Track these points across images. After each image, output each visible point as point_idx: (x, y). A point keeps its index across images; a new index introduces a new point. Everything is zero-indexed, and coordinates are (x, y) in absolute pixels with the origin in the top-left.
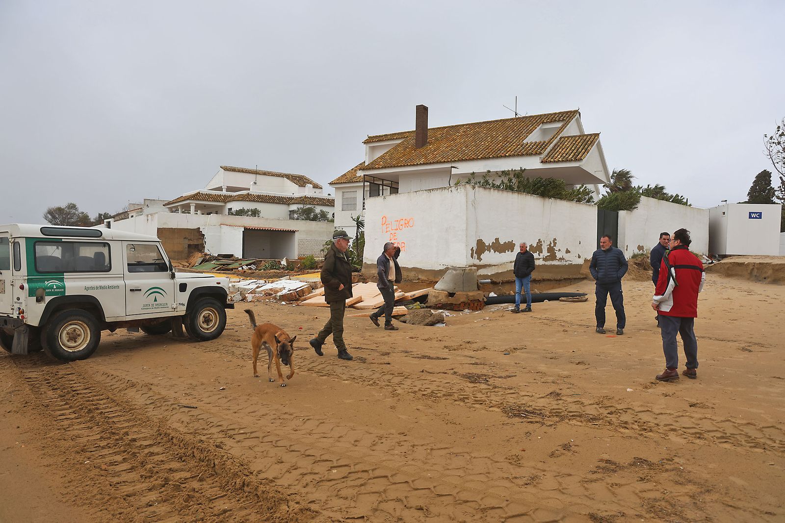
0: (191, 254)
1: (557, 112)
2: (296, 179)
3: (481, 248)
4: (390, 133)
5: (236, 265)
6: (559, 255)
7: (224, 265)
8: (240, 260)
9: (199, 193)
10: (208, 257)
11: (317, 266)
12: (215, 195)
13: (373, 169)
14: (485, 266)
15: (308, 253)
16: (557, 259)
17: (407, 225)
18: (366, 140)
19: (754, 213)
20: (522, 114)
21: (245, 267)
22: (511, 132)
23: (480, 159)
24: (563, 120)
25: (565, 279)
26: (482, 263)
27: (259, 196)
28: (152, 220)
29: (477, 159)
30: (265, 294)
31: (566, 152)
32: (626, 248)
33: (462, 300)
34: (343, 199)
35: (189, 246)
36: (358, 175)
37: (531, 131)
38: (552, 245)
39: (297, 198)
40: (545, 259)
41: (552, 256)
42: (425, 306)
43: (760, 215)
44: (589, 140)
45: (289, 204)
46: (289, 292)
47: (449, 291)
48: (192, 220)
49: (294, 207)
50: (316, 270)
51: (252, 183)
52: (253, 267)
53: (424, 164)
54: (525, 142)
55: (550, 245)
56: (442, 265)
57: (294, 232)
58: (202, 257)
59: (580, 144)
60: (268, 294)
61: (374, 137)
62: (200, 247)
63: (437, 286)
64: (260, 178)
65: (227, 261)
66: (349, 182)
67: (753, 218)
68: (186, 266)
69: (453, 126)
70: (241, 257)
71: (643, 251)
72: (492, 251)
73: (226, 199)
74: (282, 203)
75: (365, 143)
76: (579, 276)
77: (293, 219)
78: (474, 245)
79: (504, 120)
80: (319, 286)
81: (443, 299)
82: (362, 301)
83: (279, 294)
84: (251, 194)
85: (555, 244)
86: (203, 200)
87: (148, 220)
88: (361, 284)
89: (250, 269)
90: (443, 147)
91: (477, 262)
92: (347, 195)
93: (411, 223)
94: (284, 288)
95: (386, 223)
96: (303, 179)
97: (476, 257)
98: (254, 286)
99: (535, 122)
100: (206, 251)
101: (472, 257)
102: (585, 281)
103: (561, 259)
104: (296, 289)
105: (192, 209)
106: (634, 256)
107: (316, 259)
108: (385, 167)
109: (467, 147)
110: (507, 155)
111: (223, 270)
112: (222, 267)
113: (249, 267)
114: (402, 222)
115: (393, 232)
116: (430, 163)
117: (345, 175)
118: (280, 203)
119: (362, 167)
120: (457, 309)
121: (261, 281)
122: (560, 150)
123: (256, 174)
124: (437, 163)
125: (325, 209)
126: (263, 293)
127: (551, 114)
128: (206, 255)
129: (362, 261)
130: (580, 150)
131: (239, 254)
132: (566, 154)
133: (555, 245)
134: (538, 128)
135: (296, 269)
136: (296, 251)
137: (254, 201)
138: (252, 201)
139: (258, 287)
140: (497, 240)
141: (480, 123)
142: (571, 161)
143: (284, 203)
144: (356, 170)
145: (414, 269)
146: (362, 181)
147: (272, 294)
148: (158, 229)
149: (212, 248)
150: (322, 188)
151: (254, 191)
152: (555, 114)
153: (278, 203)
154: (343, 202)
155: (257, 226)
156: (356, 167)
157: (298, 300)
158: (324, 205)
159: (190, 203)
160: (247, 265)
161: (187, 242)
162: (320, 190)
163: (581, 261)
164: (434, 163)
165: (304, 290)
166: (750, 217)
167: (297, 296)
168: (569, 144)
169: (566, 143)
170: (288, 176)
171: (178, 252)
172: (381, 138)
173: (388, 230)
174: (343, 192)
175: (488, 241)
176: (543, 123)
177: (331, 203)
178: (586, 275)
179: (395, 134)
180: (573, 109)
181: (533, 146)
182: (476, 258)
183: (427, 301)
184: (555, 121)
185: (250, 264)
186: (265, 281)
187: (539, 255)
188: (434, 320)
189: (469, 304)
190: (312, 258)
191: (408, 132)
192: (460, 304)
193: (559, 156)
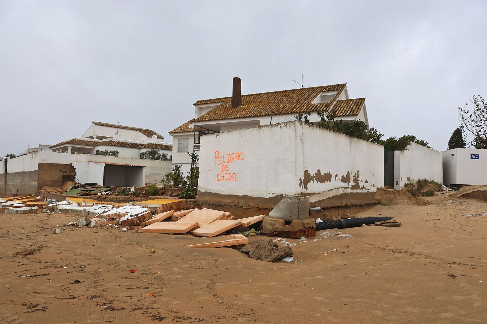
0: (65, 183)
1: (332, 85)
2: (145, 132)
3: (307, 178)
4: (213, 99)
5: (97, 191)
6: (361, 184)
7: (87, 191)
8: (101, 187)
9: (75, 139)
10: (77, 185)
11: (158, 193)
12: (87, 141)
13: (202, 121)
14: (310, 194)
15: (152, 183)
16: (360, 188)
17: (238, 158)
18: (195, 103)
19: (474, 155)
20: (306, 86)
21: (103, 193)
22: (301, 97)
23: (281, 114)
24: (337, 90)
25: (366, 204)
26: (308, 191)
27: (119, 143)
28: (35, 157)
29: (280, 114)
30: (109, 219)
31: (344, 110)
32: (401, 180)
33: (298, 228)
34: (178, 144)
35: (64, 177)
36: (190, 127)
37: (315, 97)
38: (357, 176)
39: (146, 145)
40: (352, 188)
41: (357, 186)
42: (259, 232)
43: (478, 157)
44: (359, 102)
45: (140, 149)
46: (130, 218)
47: (285, 219)
48: (66, 158)
49: (144, 151)
50: (157, 197)
51: (114, 133)
52: (110, 193)
53: (240, 118)
54: (313, 103)
55: (355, 176)
56: (271, 193)
57: (142, 167)
58: (73, 185)
59: (353, 105)
60: (112, 219)
61: (201, 101)
62: (72, 178)
63: (271, 214)
64: (120, 130)
65: (91, 188)
66: (183, 132)
67: (474, 158)
68: (59, 191)
69: (258, 94)
70: (102, 185)
71: (410, 182)
72: (315, 181)
73: (95, 144)
74: (135, 148)
75: (195, 105)
76: (374, 202)
77: (143, 158)
78: (301, 175)
79: (294, 90)
80: (159, 212)
81: (279, 226)
82: (199, 227)
83: (122, 219)
84: (113, 141)
85: (358, 175)
86: (78, 144)
87: (32, 157)
88: (196, 210)
89: (107, 194)
90: (253, 107)
91: (304, 191)
92: (182, 141)
93: (242, 157)
94: (127, 213)
95: (219, 157)
96: (150, 132)
97: (304, 186)
98: (101, 211)
99: (316, 91)
100: (76, 181)
101: (300, 186)
102: (379, 206)
103: (363, 188)
104: (138, 214)
105: (70, 150)
106: (406, 186)
107: (158, 187)
108: (211, 120)
109: (270, 106)
110: (302, 111)
111: (86, 195)
112: (85, 193)
113: (107, 192)
114: (234, 156)
115: (225, 164)
116: (244, 117)
117: (180, 127)
118: (134, 148)
119: (193, 121)
120: (293, 237)
121: (109, 205)
122: (339, 109)
123: (118, 128)
124: (250, 117)
125: (166, 152)
126: (107, 218)
127: (328, 86)
128: (76, 183)
129: (196, 189)
130: (354, 108)
131: (100, 183)
132: (345, 112)
133: (358, 177)
134: (320, 95)
135: (141, 195)
136: (144, 181)
137: (115, 146)
138: (113, 145)
139: (104, 212)
140: (319, 171)
141: (277, 92)
142: (349, 115)
143: (136, 148)
144: (188, 124)
145: (245, 197)
146: (193, 131)
147: (115, 219)
148: (40, 164)
149: (81, 178)
150: (163, 139)
151: (116, 139)
152: (330, 86)
153: (132, 148)
154: (178, 146)
155: (116, 163)
156: (188, 122)
157: (139, 225)
158: (164, 150)
159: (67, 146)
160: (105, 192)
161: (62, 174)
162: (162, 140)
163: (374, 190)
164: (247, 117)
165: (145, 215)
166: (472, 158)
167: (138, 222)
168: (345, 105)
169: (342, 105)
170: (140, 130)
171: (54, 181)
172: (207, 102)
173: (220, 162)
174: (179, 139)
175: (313, 173)
176: (323, 91)
177: (170, 148)
178: (379, 200)
179: (217, 99)
180: (343, 83)
181: (319, 106)
182: (303, 188)
183: (262, 228)
184: (331, 90)
185: (107, 191)
186: (113, 206)
187: (348, 185)
188: (282, 254)
189: (305, 232)
190: (154, 186)
191: (226, 98)
192: (296, 232)
193: (340, 113)
